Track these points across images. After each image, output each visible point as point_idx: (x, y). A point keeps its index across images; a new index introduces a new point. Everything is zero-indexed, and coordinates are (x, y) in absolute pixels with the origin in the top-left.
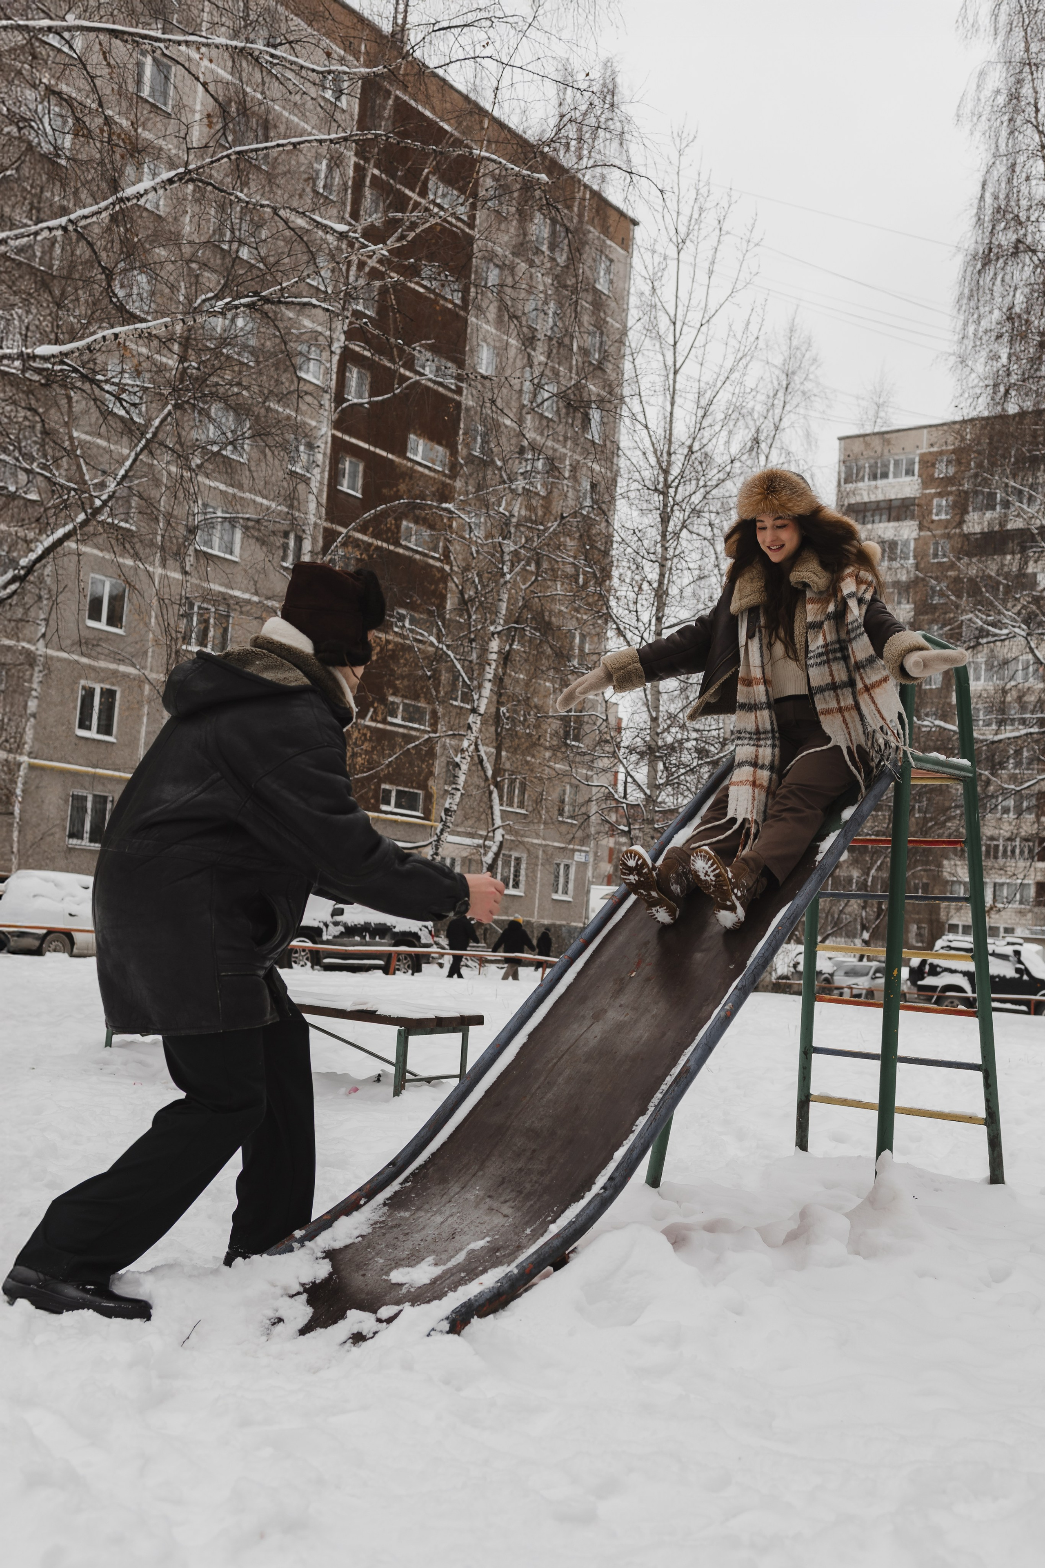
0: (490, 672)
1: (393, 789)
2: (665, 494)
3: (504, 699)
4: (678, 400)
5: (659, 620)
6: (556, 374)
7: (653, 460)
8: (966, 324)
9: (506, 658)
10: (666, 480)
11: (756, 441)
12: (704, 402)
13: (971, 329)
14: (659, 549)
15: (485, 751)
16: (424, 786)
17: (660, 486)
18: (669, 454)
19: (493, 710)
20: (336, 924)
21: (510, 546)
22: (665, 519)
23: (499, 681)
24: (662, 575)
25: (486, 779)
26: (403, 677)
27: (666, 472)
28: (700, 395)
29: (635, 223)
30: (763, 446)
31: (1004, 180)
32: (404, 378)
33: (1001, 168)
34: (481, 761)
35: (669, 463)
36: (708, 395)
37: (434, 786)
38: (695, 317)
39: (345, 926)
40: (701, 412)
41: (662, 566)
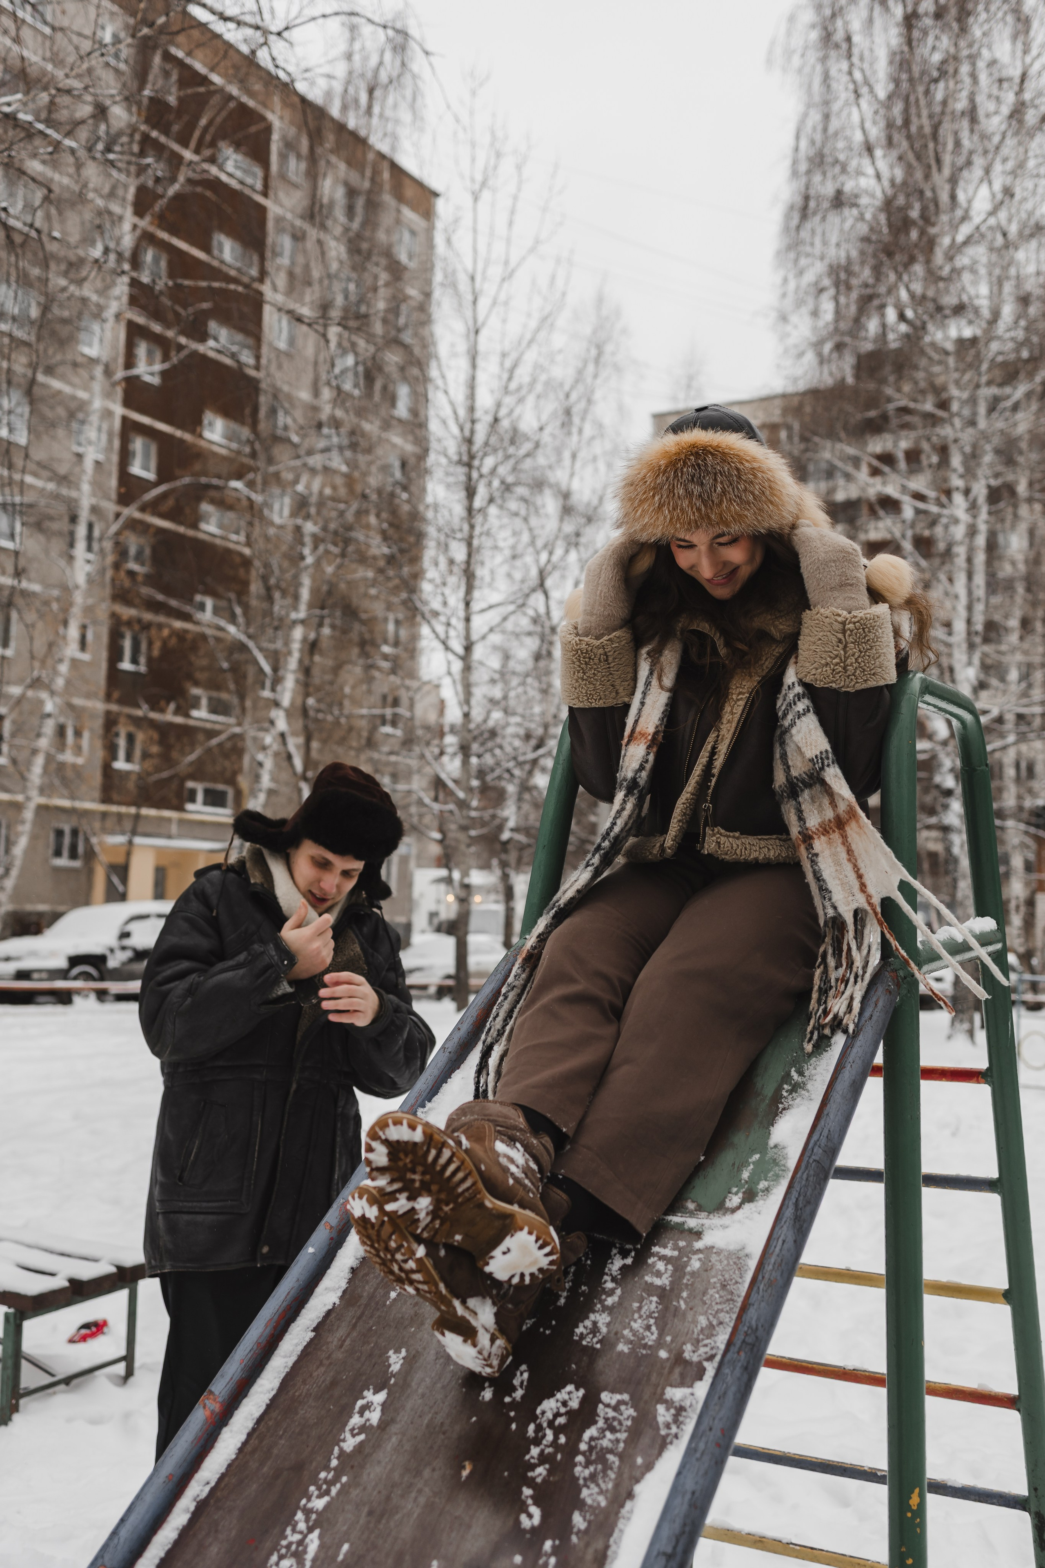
0: (293, 663)
1: (200, 788)
2: (469, 465)
3: (311, 690)
4: (480, 362)
5: (467, 604)
6: (354, 345)
7: (455, 430)
8: (785, 280)
9: (312, 647)
10: (469, 452)
11: (568, 412)
12: (508, 364)
13: (792, 285)
14: (466, 527)
15: (294, 744)
16: (232, 781)
17: (465, 458)
18: (473, 422)
19: (299, 702)
20: (124, 948)
21: (310, 528)
22: (471, 492)
23: (306, 670)
24: (469, 555)
25: (295, 773)
26: (202, 669)
27: (469, 441)
28: (504, 355)
29: (436, 195)
30: (576, 420)
31: (820, 128)
32: (180, 347)
33: (815, 117)
34: (289, 757)
35: (472, 432)
36: (514, 356)
37: (243, 782)
38: (496, 272)
39: (135, 950)
40: (505, 376)
41: (469, 545)
